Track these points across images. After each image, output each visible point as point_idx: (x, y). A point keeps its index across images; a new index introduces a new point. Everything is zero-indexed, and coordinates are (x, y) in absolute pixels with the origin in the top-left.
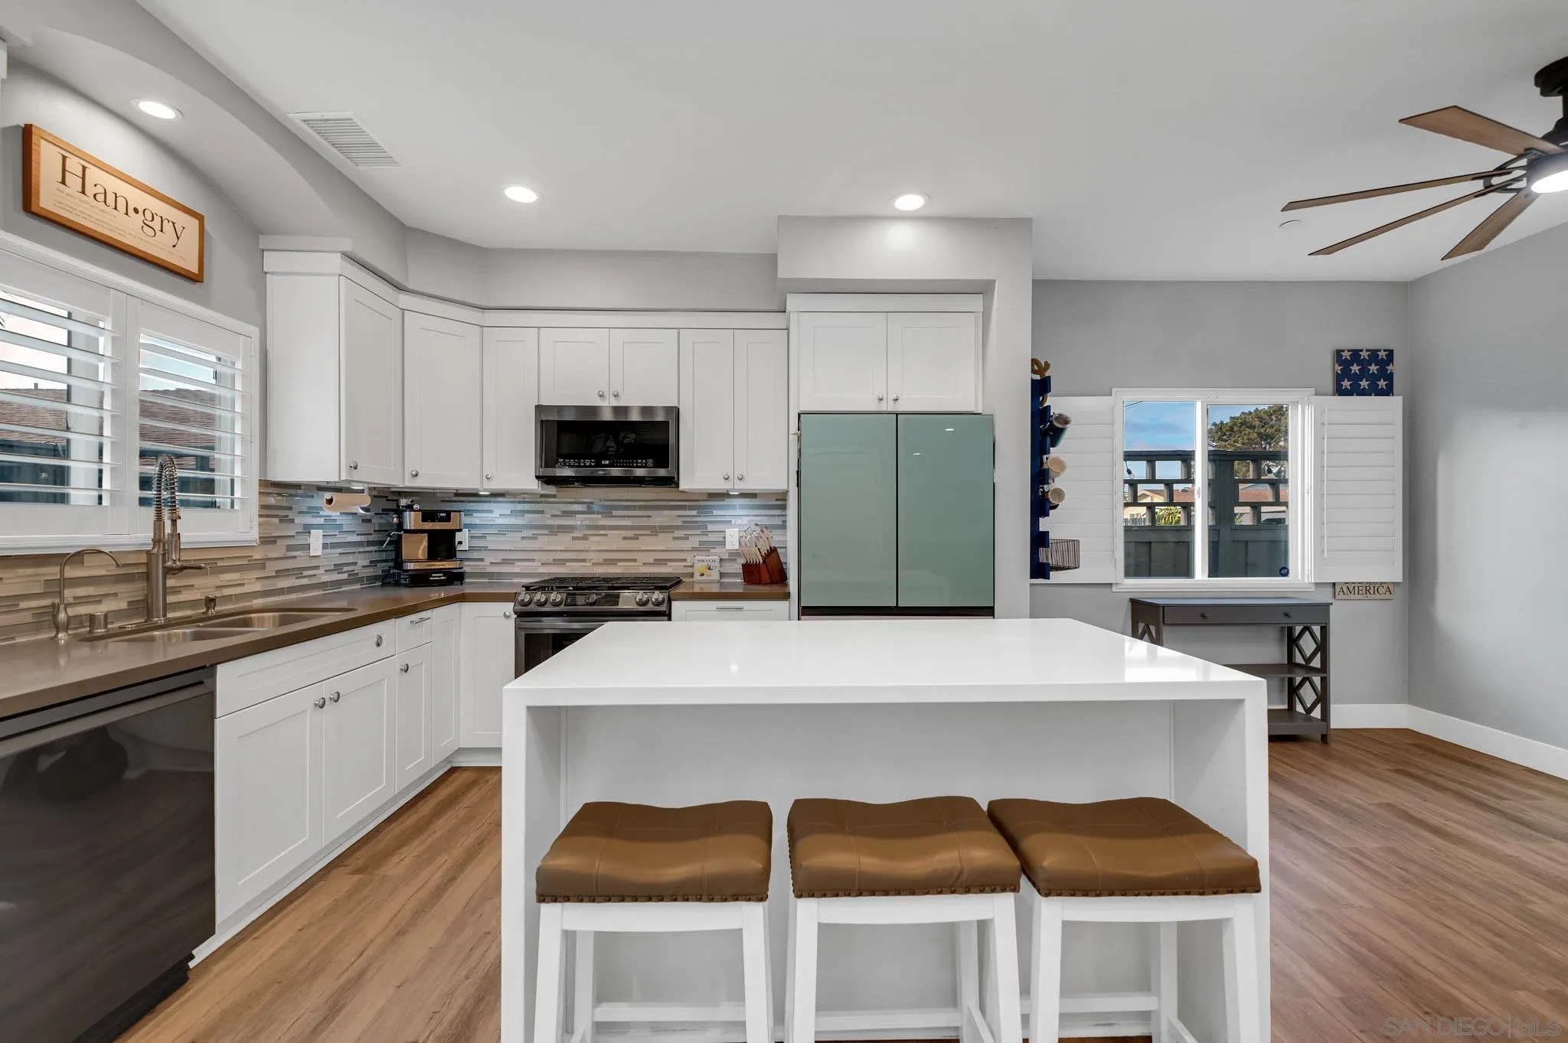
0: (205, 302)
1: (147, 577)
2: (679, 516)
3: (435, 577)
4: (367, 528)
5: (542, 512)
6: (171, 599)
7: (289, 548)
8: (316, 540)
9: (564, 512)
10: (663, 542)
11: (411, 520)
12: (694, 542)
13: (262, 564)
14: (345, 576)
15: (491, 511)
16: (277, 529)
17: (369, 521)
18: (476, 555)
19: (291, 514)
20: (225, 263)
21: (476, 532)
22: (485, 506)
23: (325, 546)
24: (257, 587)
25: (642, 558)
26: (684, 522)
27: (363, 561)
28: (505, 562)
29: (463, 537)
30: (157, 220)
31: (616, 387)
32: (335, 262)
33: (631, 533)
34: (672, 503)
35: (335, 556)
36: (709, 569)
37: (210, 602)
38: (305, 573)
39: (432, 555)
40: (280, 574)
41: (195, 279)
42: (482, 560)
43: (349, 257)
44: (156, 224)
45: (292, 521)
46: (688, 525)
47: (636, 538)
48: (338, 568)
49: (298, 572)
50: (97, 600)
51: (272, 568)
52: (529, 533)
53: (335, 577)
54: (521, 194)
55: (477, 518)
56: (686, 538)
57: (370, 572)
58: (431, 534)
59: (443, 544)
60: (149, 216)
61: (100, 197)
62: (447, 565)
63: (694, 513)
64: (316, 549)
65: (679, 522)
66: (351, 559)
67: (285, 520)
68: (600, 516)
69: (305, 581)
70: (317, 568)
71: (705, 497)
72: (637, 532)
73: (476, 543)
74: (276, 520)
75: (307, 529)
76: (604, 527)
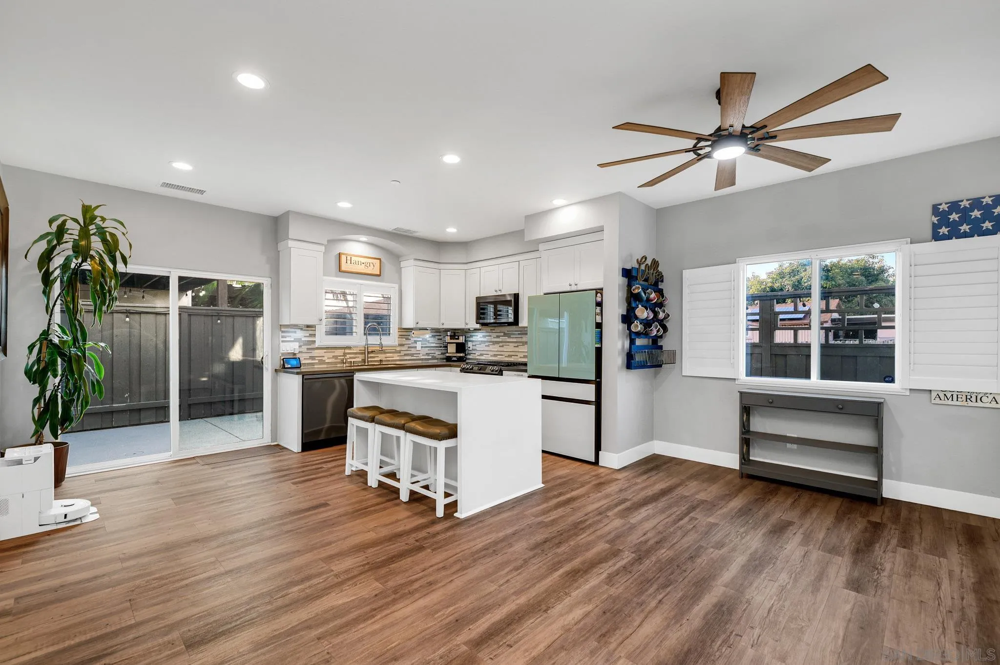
0: (382, 281)
1: (364, 353)
3: (455, 359)
5: (490, 336)
6: (369, 360)
7: (409, 347)
8: (419, 345)
11: (448, 339)
13: (400, 352)
14: (431, 357)
15: (477, 336)
16: (404, 341)
17: (440, 339)
18: (474, 352)
20: (388, 268)
21: (474, 344)
22: (476, 334)
23: (422, 347)
24: (398, 358)
27: (437, 353)
28: (481, 355)
29: (469, 345)
30: (369, 264)
31: (500, 287)
32: (412, 262)
33: (516, 345)
35: (426, 350)
37: (381, 361)
38: (415, 355)
39: (457, 351)
40: (405, 355)
41: (379, 275)
42: (475, 354)
43: (416, 259)
44: (368, 265)
45: (410, 339)
47: (518, 346)
48: (428, 354)
49: (412, 355)
50: (354, 358)
51: (403, 353)
52: (487, 344)
53: (427, 357)
54: (451, 230)
55: (473, 339)
57: (440, 356)
58: (457, 344)
59: (461, 348)
60: (366, 263)
61: (355, 263)
62: (461, 355)
64: (419, 348)
66: (433, 352)
67: (407, 339)
68: (507, 337)
69: (415, 358)
70: (420, 354)
72: (518, 344)
73: (474, 348)
74: (404, 339)
75: (416, 342)
76: (509, 342)
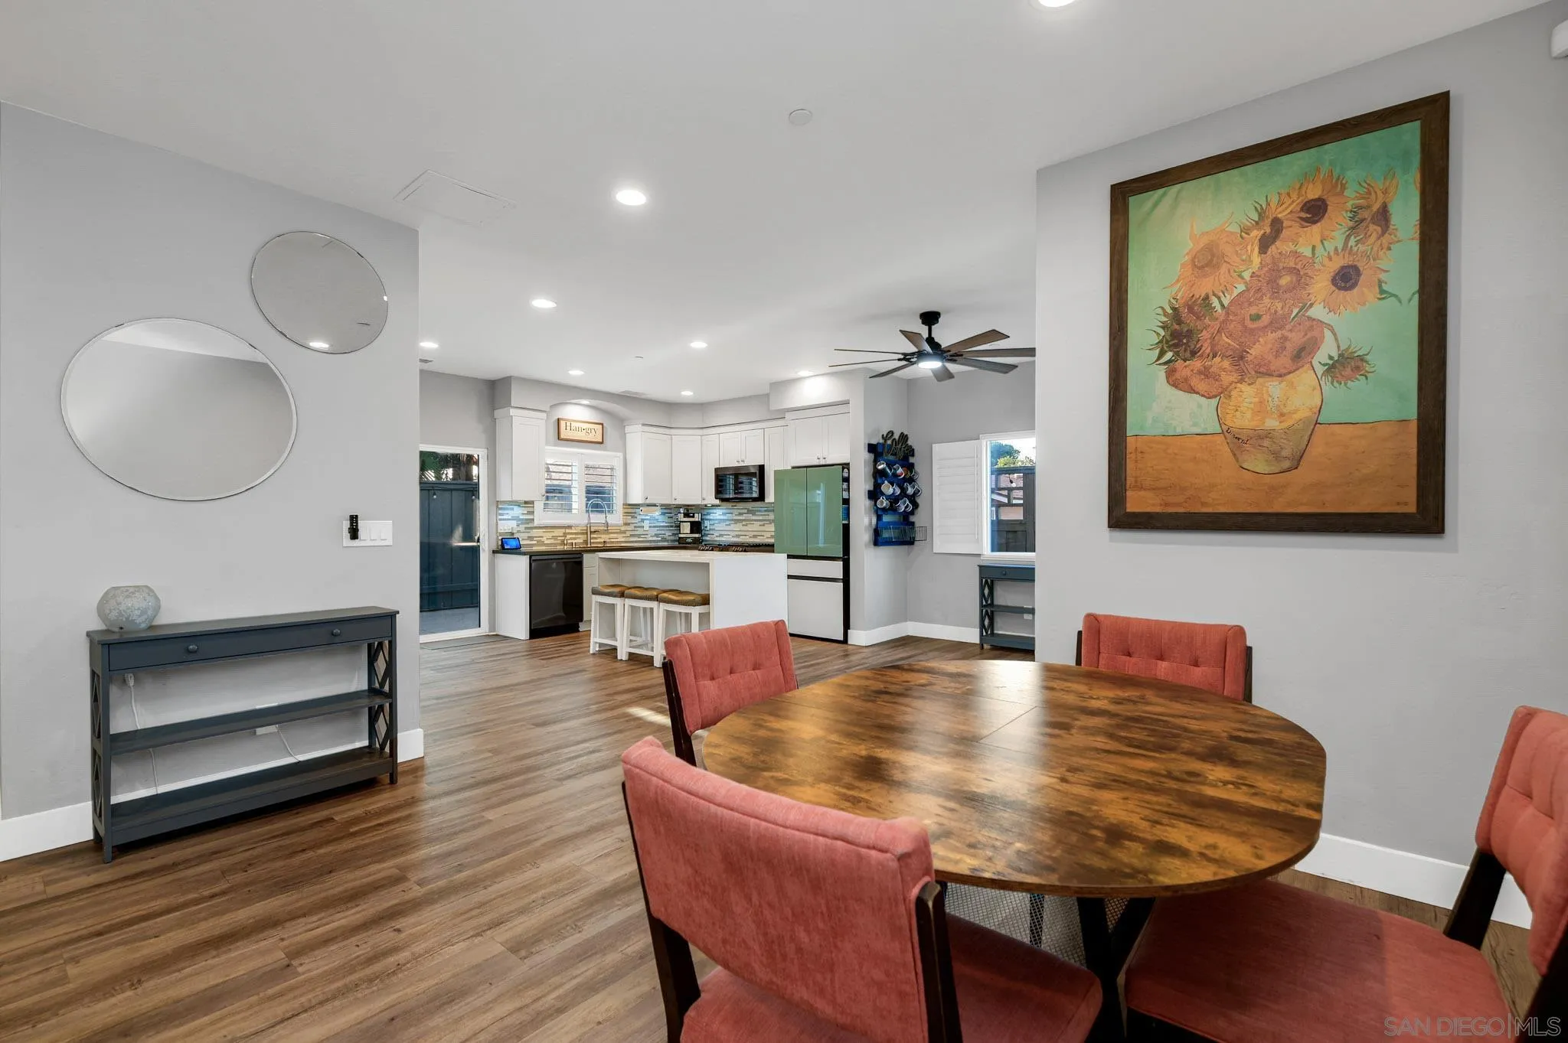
0: (605, 450)
1: (587, 533)
3: (689, 540)
4: (670, 520)
6: (592, 541)
7: (635, 527)
8: (647, 525)
11: (681, 517)
13: (624, 532)
14: (660, 539)
15: (716, 513)
16: (629, 520)
17: (671, 517)
18: (711, 532)
19: (636, 515)
20: (612, 434)
21: (712, 522)
22: (715, 511)
23: (650, 527)
24: (623, 540)
27: (668, 533)
28: (721, 535)
29: (707, 523)
30: (589, 430)
31: (743, 457)
32: (639, 427)
35: (655, 531)
37: (607, 541)
38: (642, 535)
39: (692, 532)
40: (632, 536)
41: (602, 443)
42: (714, 534)
43: (644, 425)
44: (589, 432)
45: (637, 517)
48: (657, 535)
49: (639, 536)
50: (575, 539)
51: (628, 534)
52: (728, 523)
53: (655, 539)
55: (711, 517)
57: (672, 537)
58: (691, 522)
59: (696, 527)
60: (587, 430)
61: (575, 430)
62: (697, 535)
64: (647, 527)
66: (663, 532)
67: (633, 517)
69: (642, 539)
70: (647, 534)
73: (713, 527)
74: (630, 517)
75: (643, 520)
76: (753, 520)
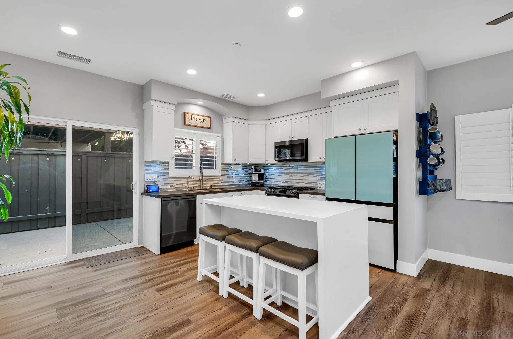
0: (212, 132)
1: (201, 181)
2: (315, 170)
3: (258, 184)
4: (247, 173)
5: (282, 169)
6: (204, 185)
7: (228, 177)
8: (234, 175)
9: (287, 169)
10: (311, 177)
11: (253, 171)
12: (319, 177)
13: (222, 180)
14: (241, 183)
15: (272, 169)
16: (225, 173)
17: (247, 171)
18: (269, 180)
19: (228, 170)
20: (215, 124)
21: (270, 174)
22: (271, 168)
23: (236, 177)
24: (221, 184)
25: (305, 182)
26: (316, 172)
27: (246, 180)
28: (275, 181)
29: (267, 175)
30: (203, 120)
31: (293, 135)
32: (231, 119)
33: (302, 175)
34: (313, 166)
35: (238, 179)
36: (322, 186)
37: (211, 186)
38: (232, 182)
39: (259, 179)
40: (226, 182)
41: (210, 128)
42: (271, 181)
43: (234, 117)
44: (203, 121)
45: (229, 171)
46: (317, 172)
47: (304, 176)
48: (239, 181)
49: (230, 182)
50: (194, 184)
51: (224, 181)
52: (280, 174)
53: (238, 183)
54: (261, 95)
55: (269, 171)
56: (317, 176)
57: (248, 183)
58: (258, 174)
59: (261, 177)
60: (201, 120)
61: (194, 120)
62: (262, 182)
63: (319, 169)
64: (234, 177)
65: (315, 172)
66: (243, 179)
67: (227, 171)
68: (295, 170)
69: (232, 184)
70: (235, 181)
71: (322, 164)
72: (304, 174)
73: (270, 177)
74: (225, 171)
75: (232, 173)
76: (296, 173)
